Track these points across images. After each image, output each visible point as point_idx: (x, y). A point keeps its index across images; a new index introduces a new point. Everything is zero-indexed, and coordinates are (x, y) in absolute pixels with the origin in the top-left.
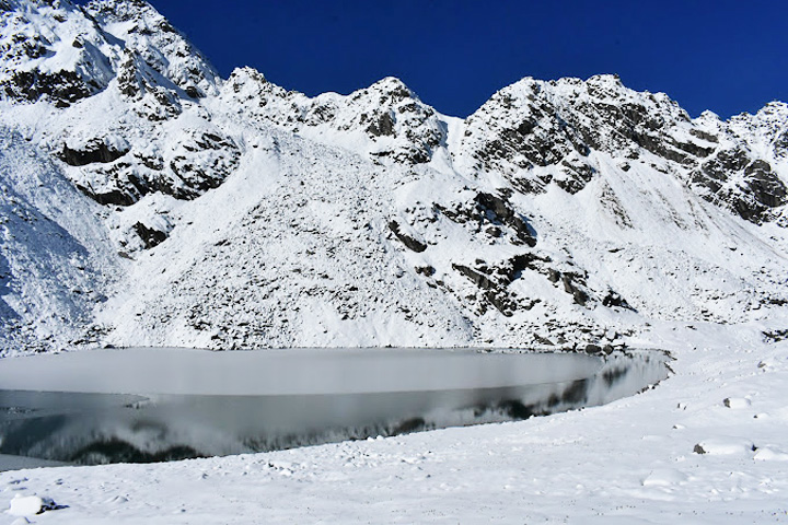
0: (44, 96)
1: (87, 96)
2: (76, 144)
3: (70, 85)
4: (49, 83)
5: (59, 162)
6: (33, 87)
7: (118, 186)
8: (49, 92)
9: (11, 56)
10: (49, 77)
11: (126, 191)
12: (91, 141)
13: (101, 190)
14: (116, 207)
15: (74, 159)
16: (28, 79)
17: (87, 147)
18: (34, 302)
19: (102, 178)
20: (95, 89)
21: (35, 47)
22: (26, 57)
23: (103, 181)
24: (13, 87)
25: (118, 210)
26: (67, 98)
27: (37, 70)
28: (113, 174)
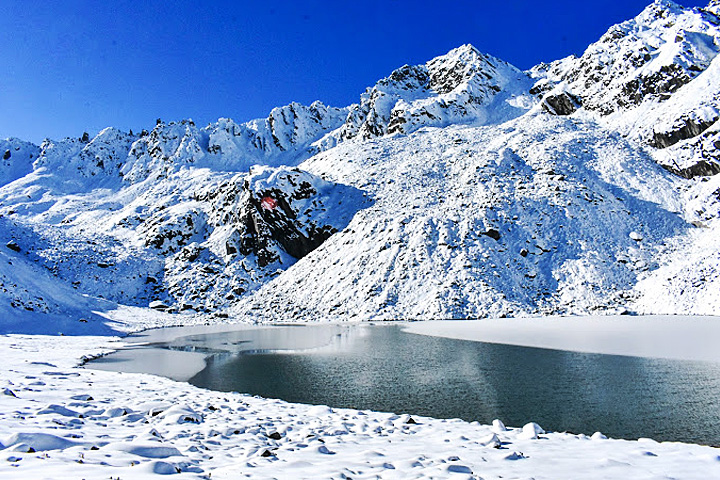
0: (648, 96)
1: (687, 82)
2: (664, 128)
3: (670, 78)
4: (651, 83)
5: (648, 149)
6: (638, 92)
7: (704, 156)
8: (652, 91)
9: (621, 73)
10: (652, 77)
11: (712, 160)
12: (678, 120)
13: (686, 165)
14: (701, 178)
15: (663, 142)
16: (633, 86)
17: (673, 127)
18: (570, 271)
19: (687, 153)
20: (695, 73)
21: (640, 57)
22: (633, 68)
23: (689, 156)
24: (622, 98)
25: (704, 180)
26: (667, 90)
27: (641, 75)
28: (699, 145)
